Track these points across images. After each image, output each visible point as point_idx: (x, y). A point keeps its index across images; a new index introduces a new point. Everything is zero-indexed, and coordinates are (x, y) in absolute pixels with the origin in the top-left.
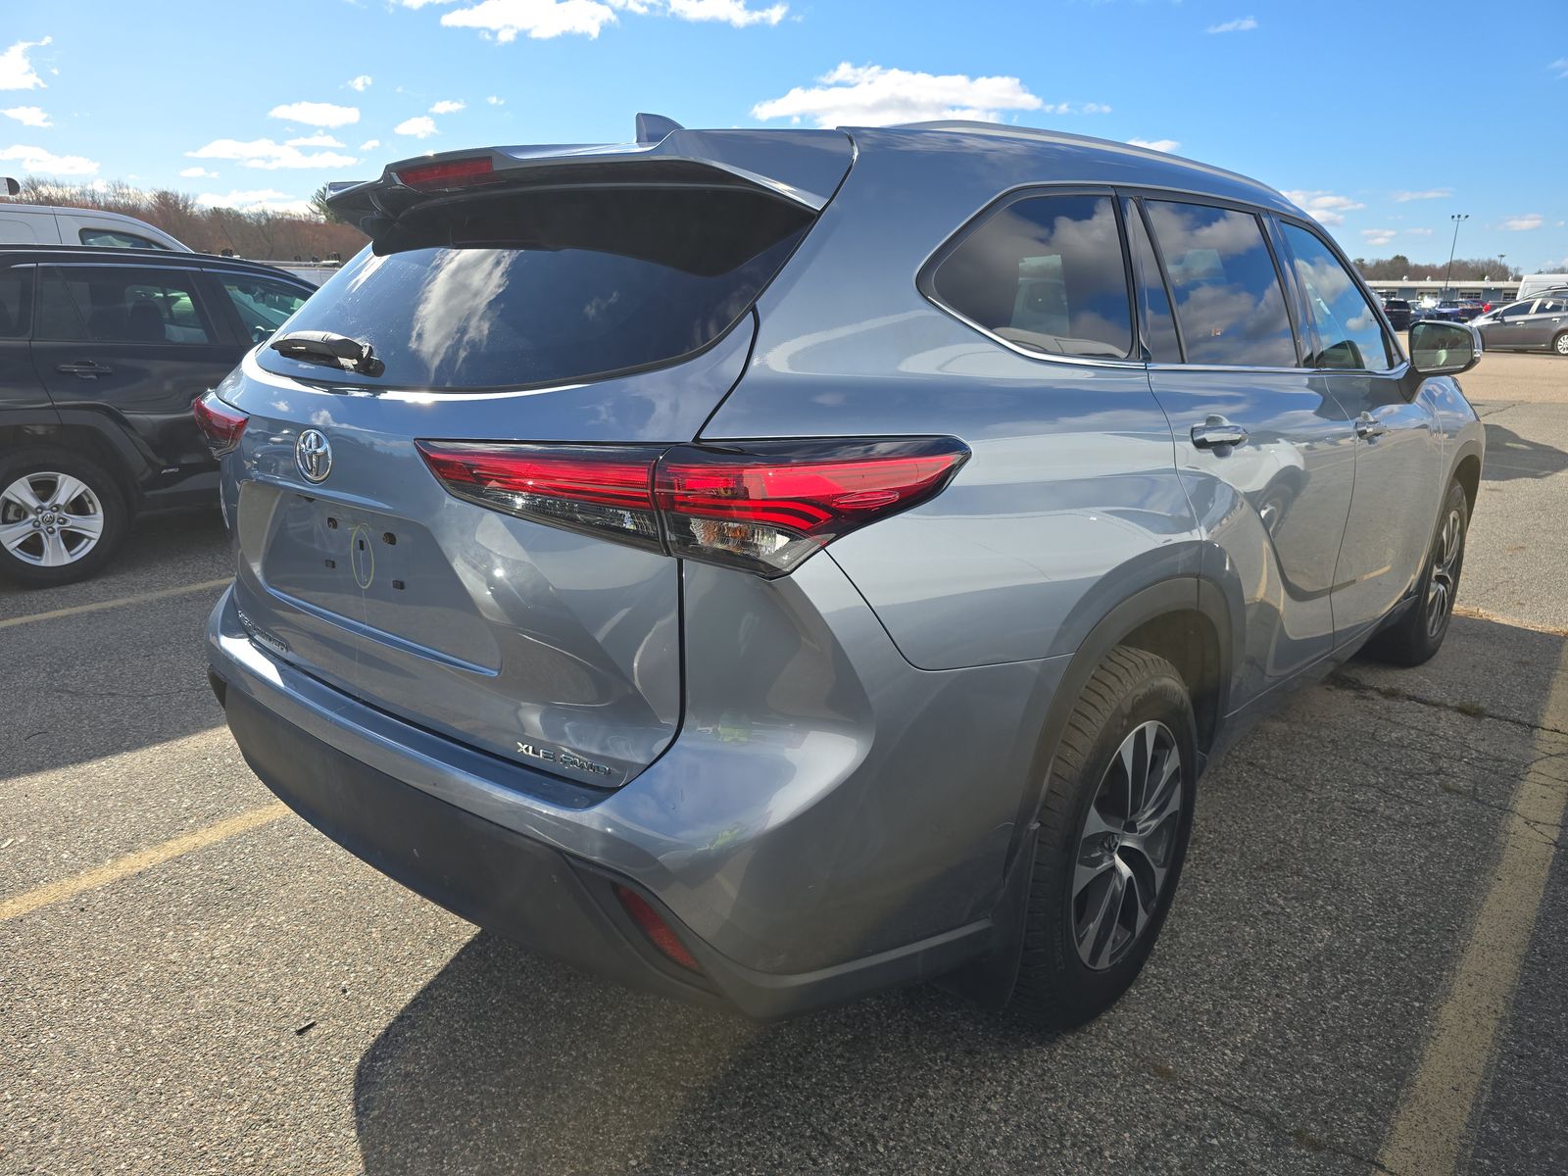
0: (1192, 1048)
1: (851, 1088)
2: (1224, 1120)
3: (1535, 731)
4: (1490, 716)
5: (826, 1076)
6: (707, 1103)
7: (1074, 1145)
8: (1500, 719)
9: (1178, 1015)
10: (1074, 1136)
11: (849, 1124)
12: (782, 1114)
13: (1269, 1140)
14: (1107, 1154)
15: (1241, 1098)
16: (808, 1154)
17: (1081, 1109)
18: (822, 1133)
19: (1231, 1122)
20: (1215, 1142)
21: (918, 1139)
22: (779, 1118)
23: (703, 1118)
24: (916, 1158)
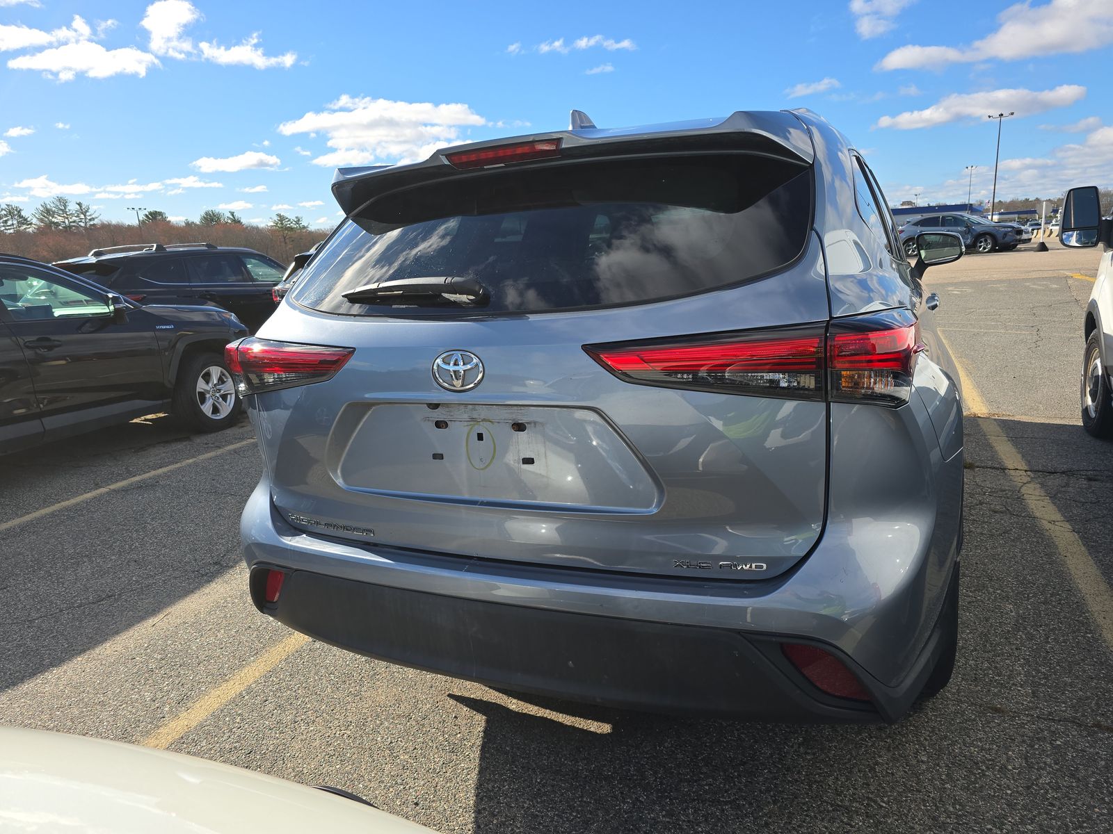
0: (1000, 691)
1: (830, 771)
2: (1053, 729)
3: (1006, 471)
4: (978, 467)
5: (809, 768)
6: (750, 808)
7: (988, 768)
8: (983, 467)
9: (975, 674)
10: (983, 762)
11: (849, 795)
12: (803, 801)
13: (1085, 733)
14: (1010, 767)
15: (1050, 714)
16: (842, 821)
17: (972, 744)
18: (838, 805)
19: (1057, 729)
20: (1058, 743)
21: (898, 792)
22: (804, 804)
23: (756, 819)
24: (908, 804)
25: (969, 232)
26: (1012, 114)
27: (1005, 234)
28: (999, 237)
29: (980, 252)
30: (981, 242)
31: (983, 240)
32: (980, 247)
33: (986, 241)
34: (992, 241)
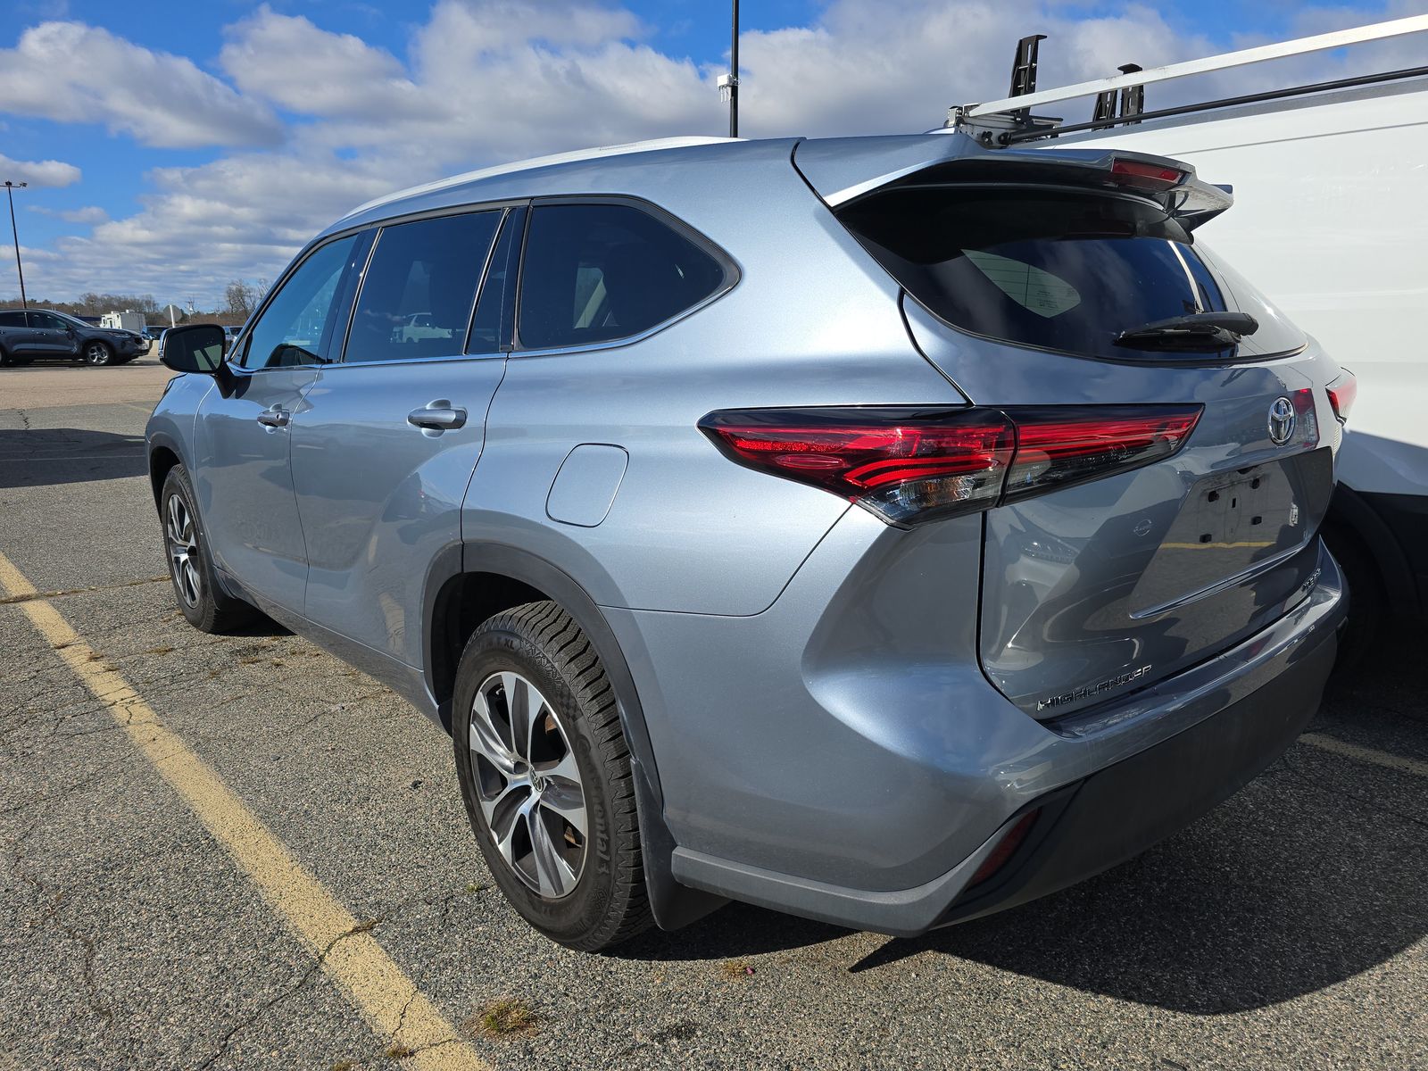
25: (73, 336)
26: (24, 185)
27: (124, 342)
28: (117, 345)
29: (94, 365)
30: (93, 351)
31: (95, 348)
32: (93, 357)
33: (99, 350)
34: (109, 351)
